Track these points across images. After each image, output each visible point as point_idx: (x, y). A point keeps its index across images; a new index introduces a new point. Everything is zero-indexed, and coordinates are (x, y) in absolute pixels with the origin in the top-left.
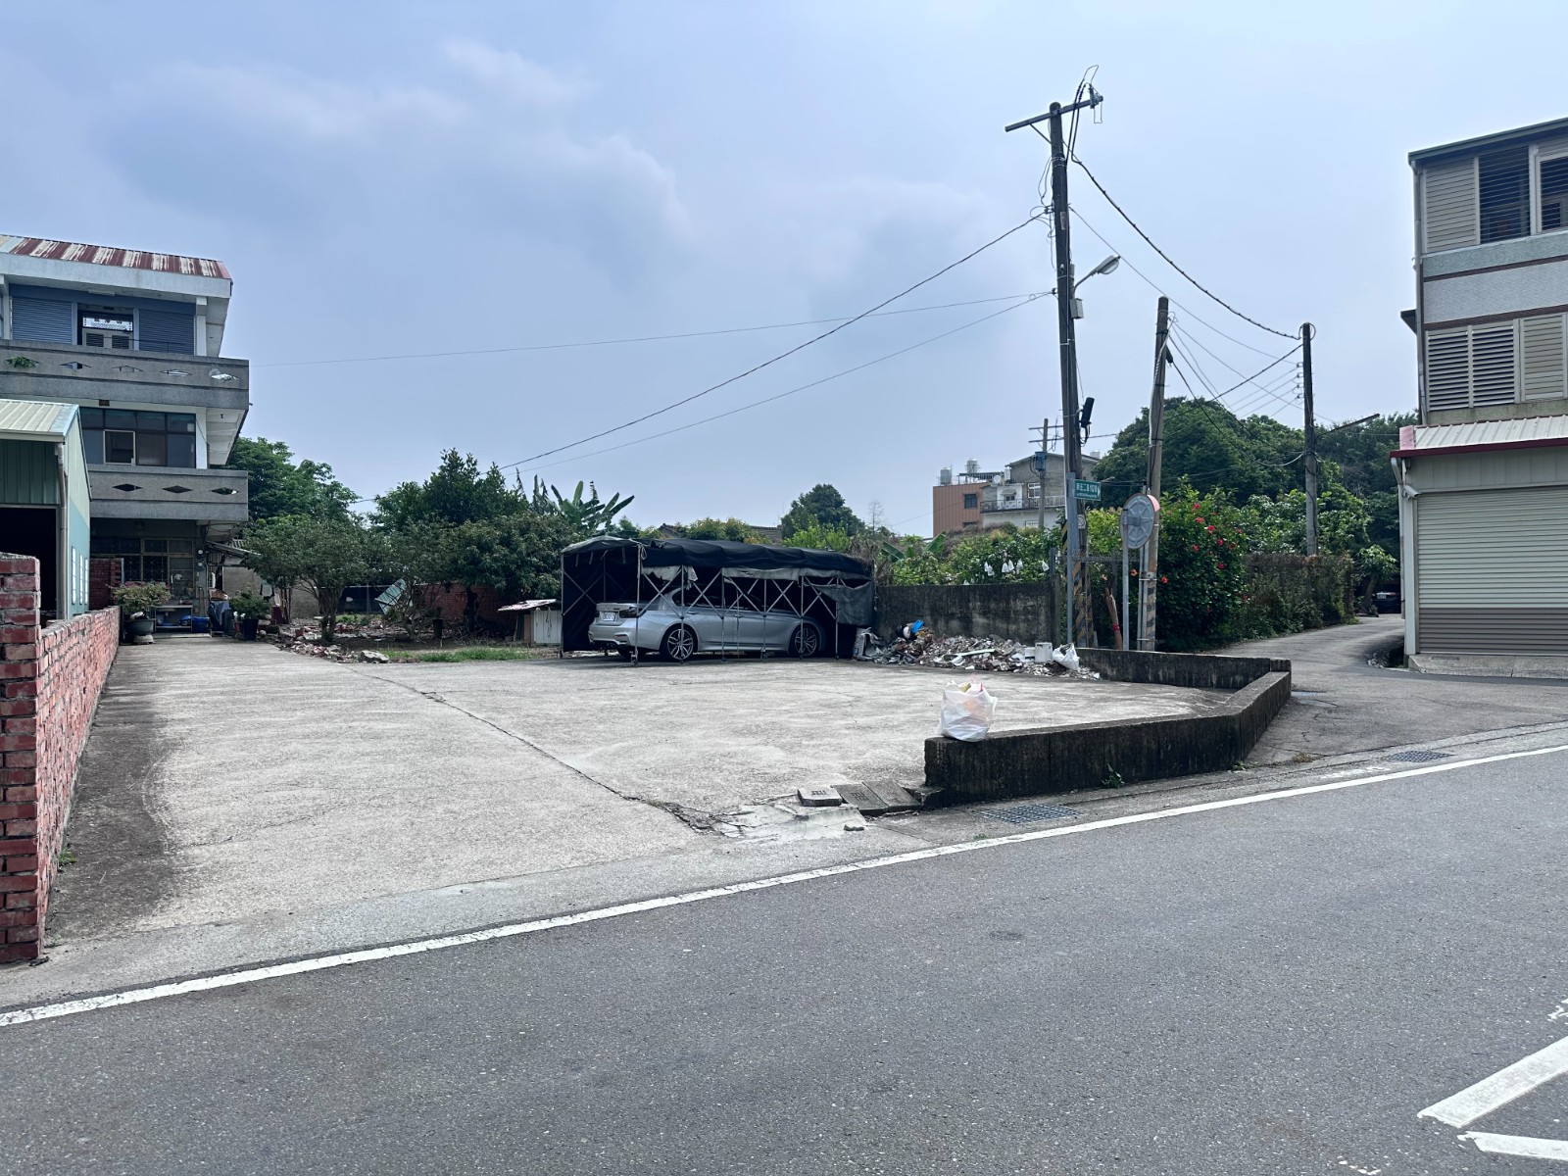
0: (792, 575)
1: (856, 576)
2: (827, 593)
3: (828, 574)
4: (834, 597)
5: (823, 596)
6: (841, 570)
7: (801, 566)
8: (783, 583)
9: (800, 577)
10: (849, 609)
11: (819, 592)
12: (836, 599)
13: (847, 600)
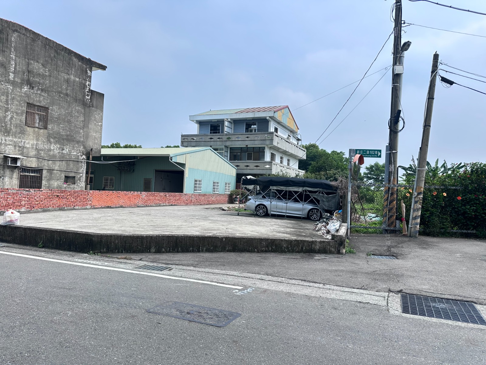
0: (300, 189)
1: (330, 191)
2: (315, 197)
3: (316, 190)
4: (319, 198)
5: (314, 198)
6: (322, 188)
7: (303, 186)
8: (296, 192)
9: (303, 191)
10: (326, 204)
11: (312, 196)
12: (320, 199)
13: (325, 200)
